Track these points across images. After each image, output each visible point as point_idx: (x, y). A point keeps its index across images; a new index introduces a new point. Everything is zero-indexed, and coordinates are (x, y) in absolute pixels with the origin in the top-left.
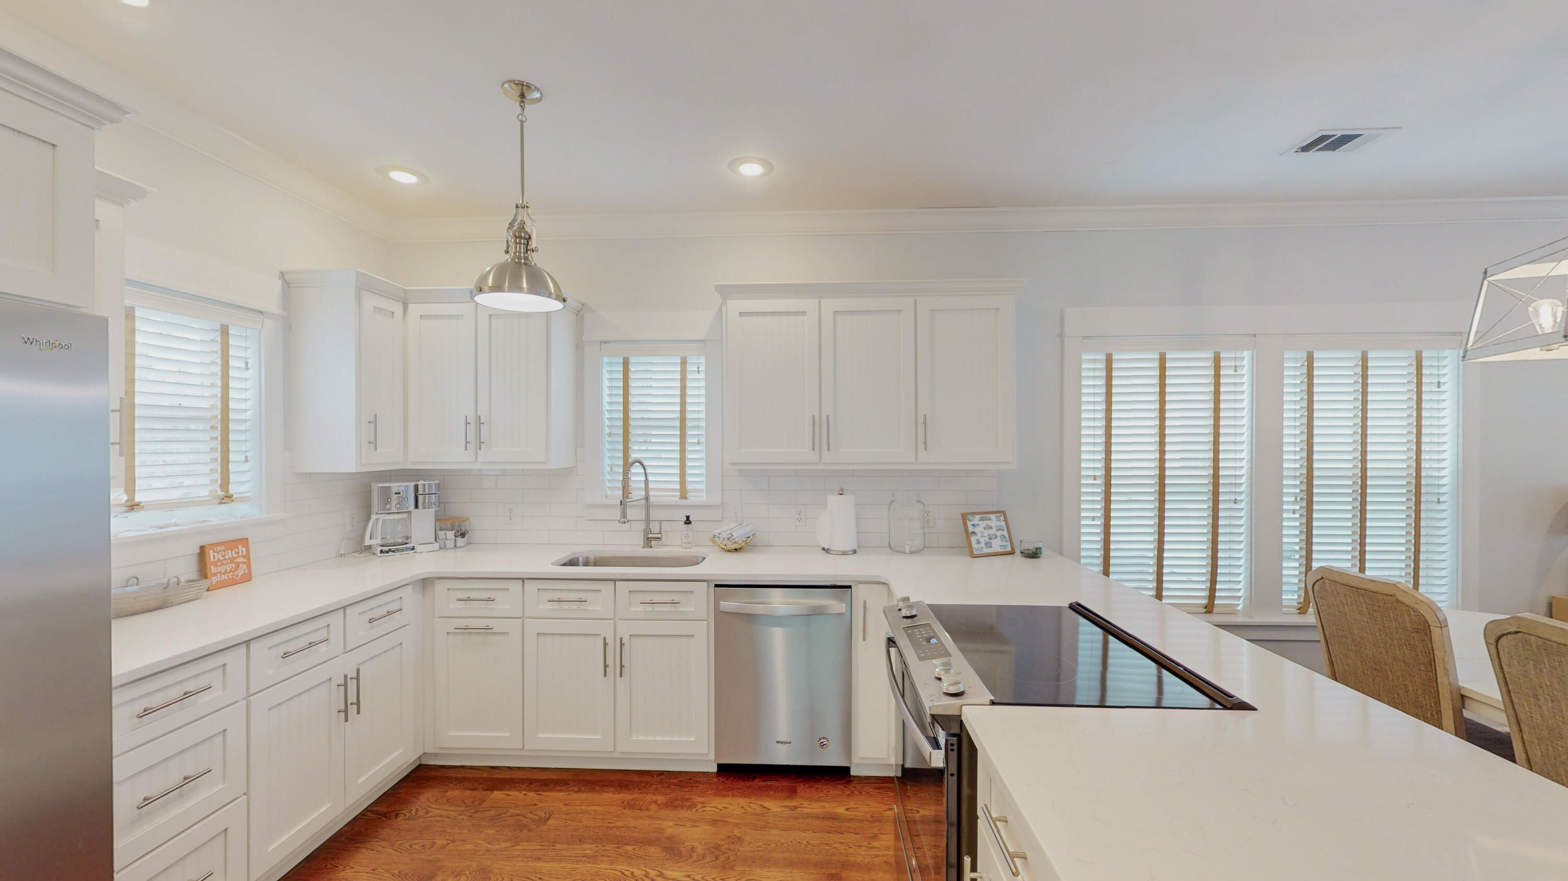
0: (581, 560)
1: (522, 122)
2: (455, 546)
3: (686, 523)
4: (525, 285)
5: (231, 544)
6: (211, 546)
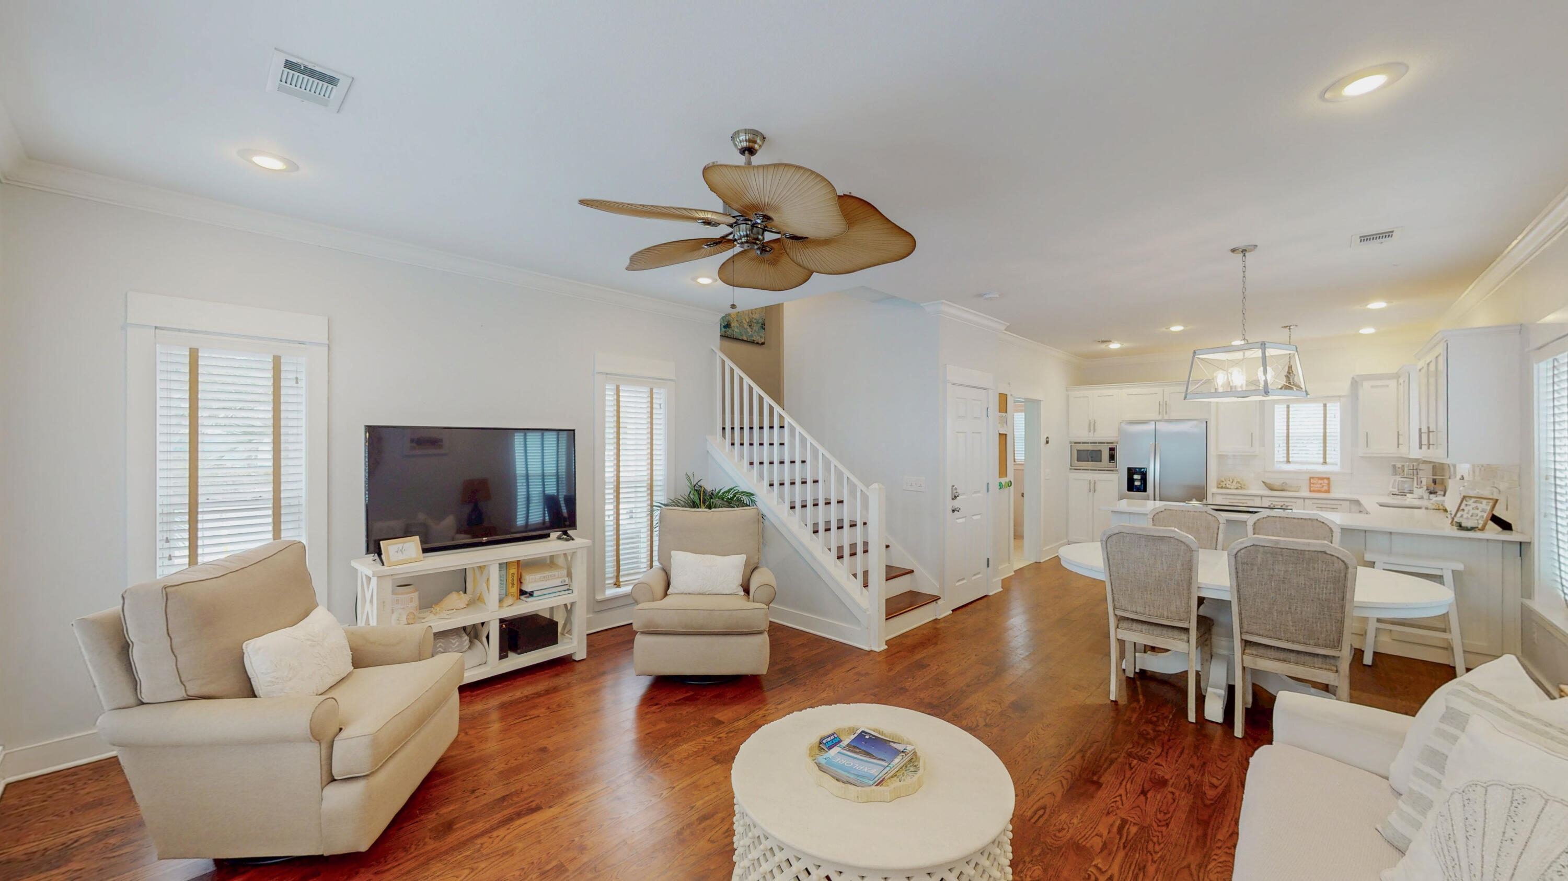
5: (1322, 479)
6: (1313, 478)
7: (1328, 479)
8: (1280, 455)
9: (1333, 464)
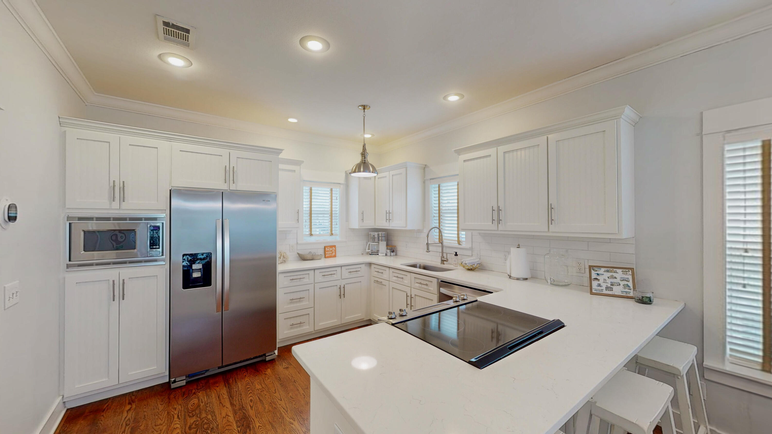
0: (418, 265)
1: (364, 117)
2: (391, 255)
3: (455, 255)
4: (362, 170)
5: (331, 247)
6: (326, 247)
7: (335, 246)
8: (306, 230)
9: (337, 235)
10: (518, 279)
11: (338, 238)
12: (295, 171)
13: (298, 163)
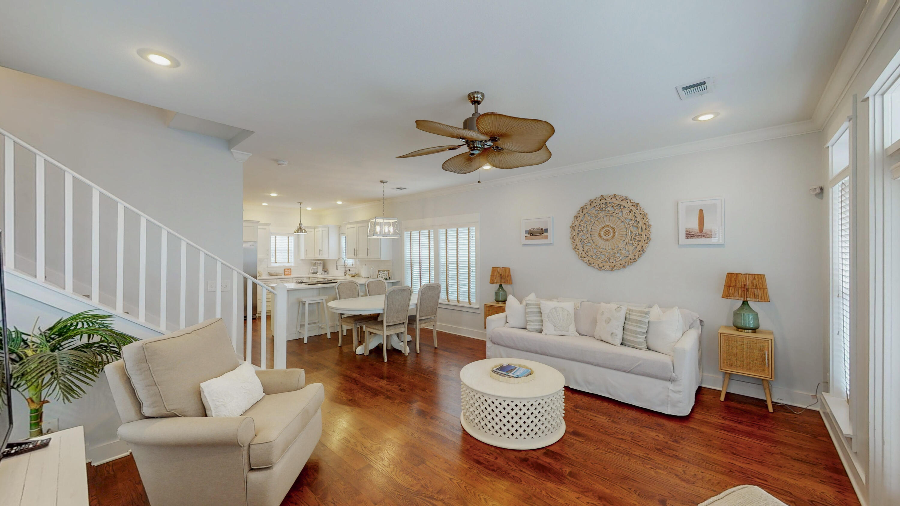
2: (324, 274)
3: (349, 271)
5: (288, 269)
6: (286, 269)
7: (290, 269)
8: (273, 260)
9: (292, 263)
10: (365, 278)
11: (293, 265)
12: (266, 229)
13: (268, 225)
